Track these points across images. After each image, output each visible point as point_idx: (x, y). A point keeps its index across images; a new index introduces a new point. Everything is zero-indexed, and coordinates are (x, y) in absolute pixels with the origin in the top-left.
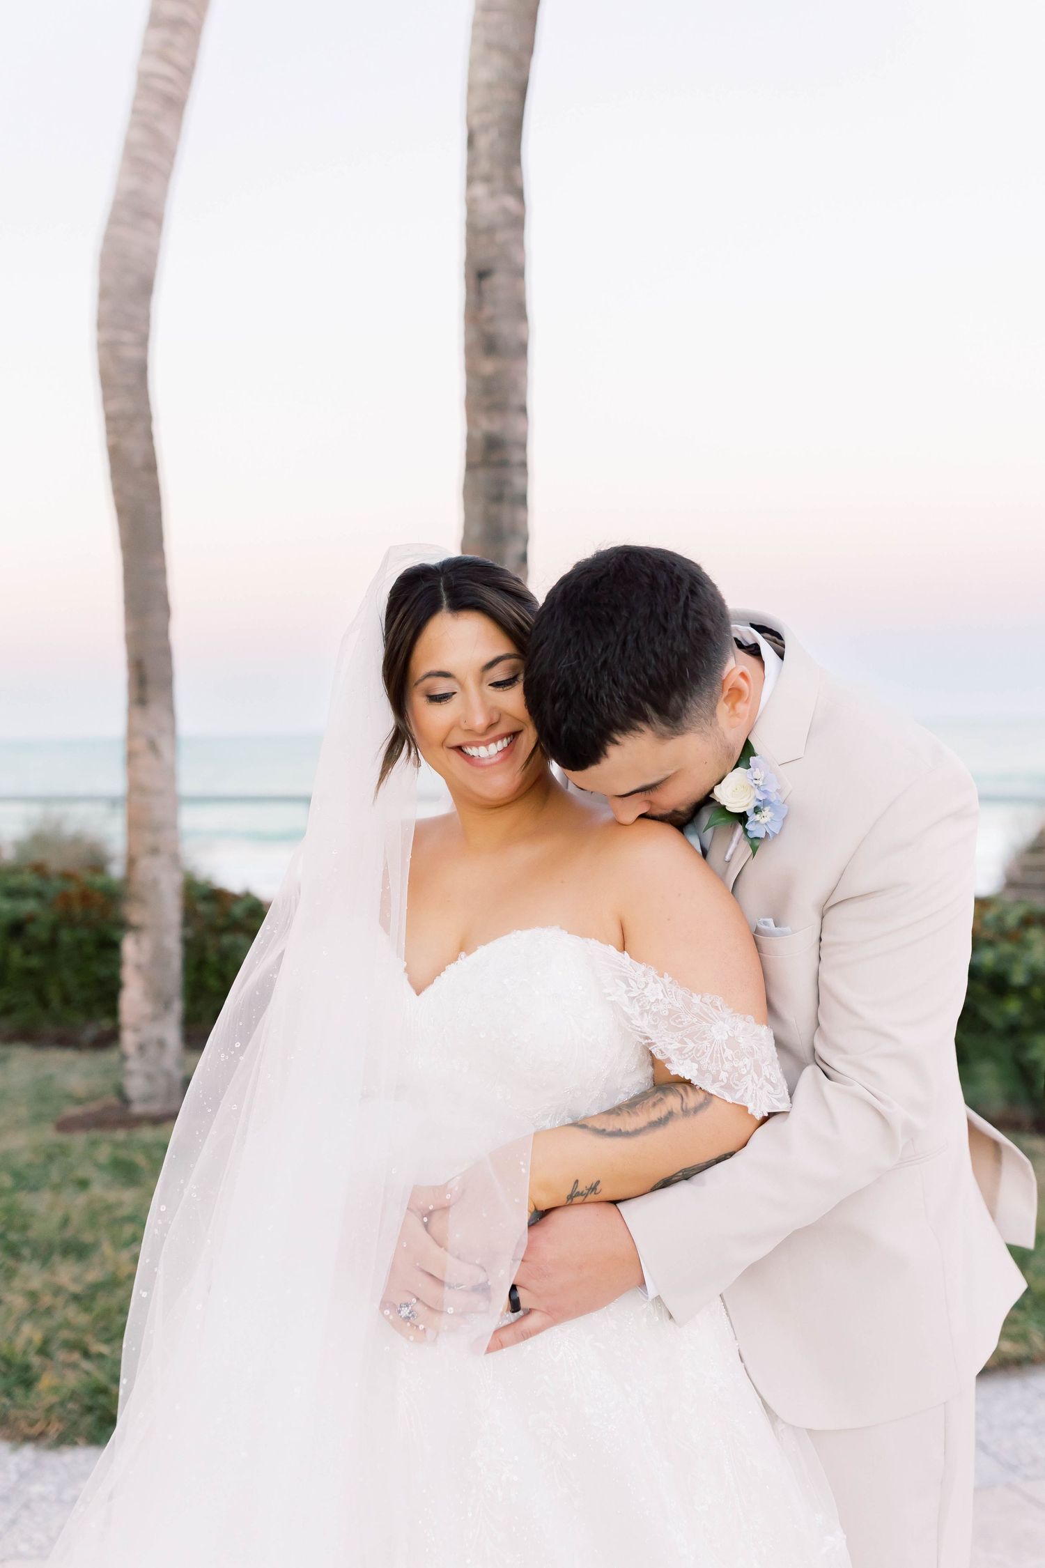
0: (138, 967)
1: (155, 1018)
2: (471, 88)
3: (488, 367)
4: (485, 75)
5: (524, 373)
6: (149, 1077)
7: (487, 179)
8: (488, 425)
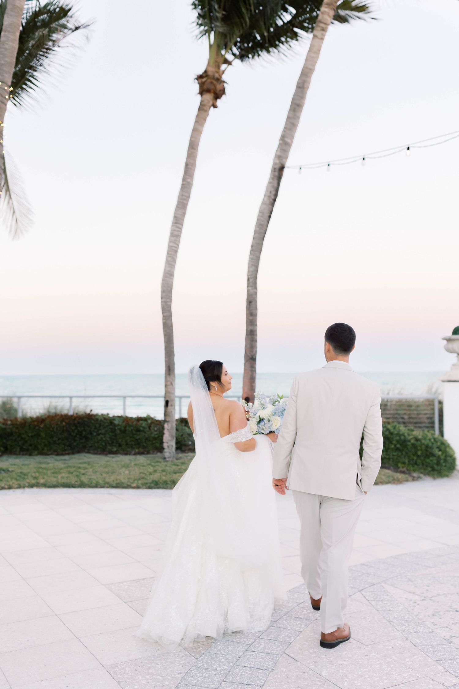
0: (168, 429)
1: (171, 440)
2: (248, 271)
3: (251, 318)
4: (251, 269)
5: (257, 319)
6: (170, 453)
7: (251, 286)
8: (251, 328)
